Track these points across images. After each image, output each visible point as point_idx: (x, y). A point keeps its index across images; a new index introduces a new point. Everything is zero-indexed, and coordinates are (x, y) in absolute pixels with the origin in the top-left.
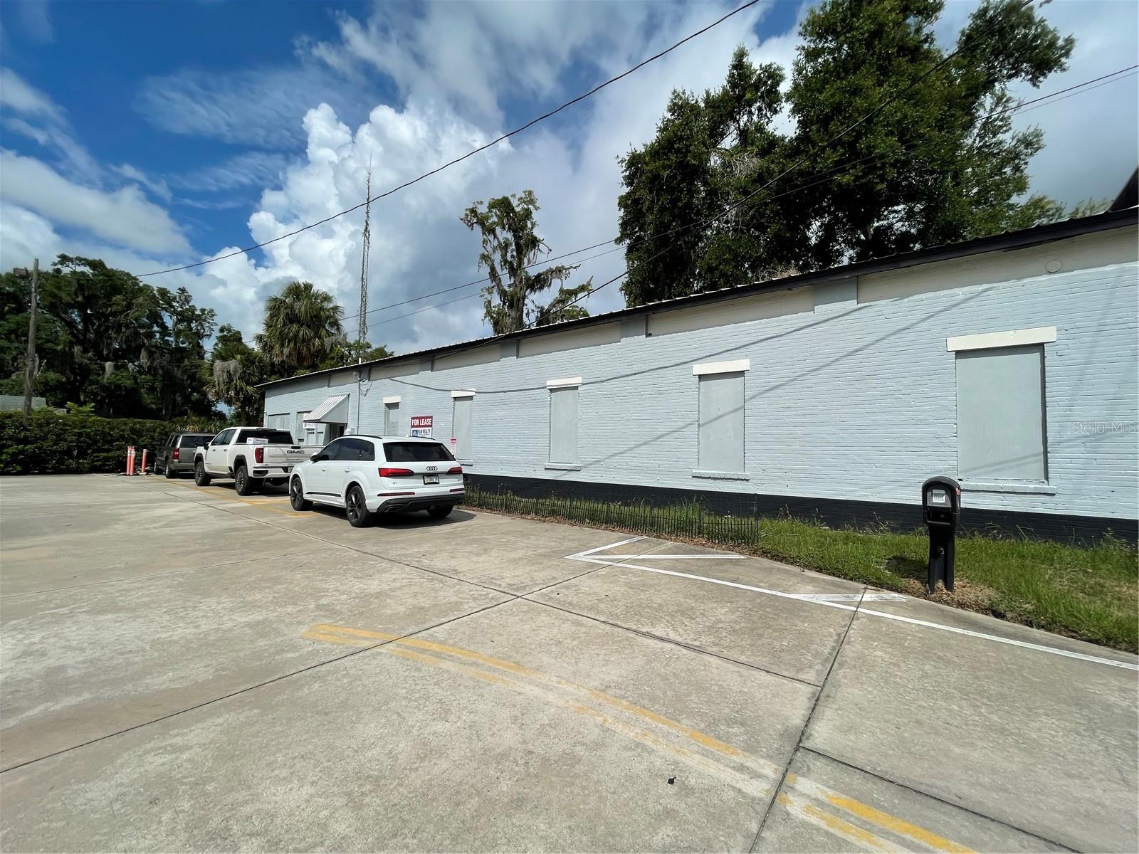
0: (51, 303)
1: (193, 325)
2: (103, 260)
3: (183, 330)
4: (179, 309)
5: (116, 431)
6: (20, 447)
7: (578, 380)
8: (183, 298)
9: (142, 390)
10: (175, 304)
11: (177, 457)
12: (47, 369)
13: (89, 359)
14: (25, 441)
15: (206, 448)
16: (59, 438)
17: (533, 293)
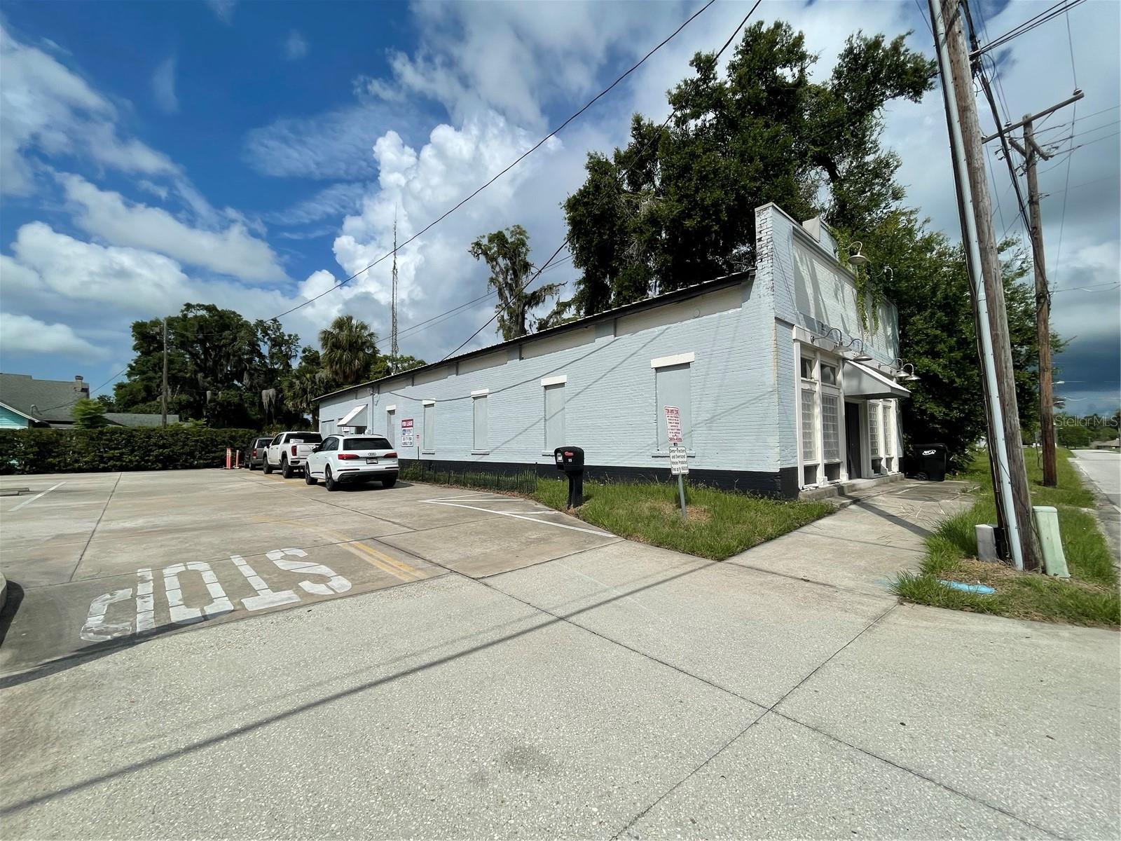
0: (182, 342)
1: (283, 348)
2: (216, 304)
3: (276, 354)
4: (273, 336)
5: (220, 438)
6: (161, 450)
7: (487, 391)
8: (275, 326)
9: (246, 405)
10: (269, 332)
11: (255, 455)
12: (180, 392)
13: (209, 383)
14: (164, 446)
15: (268, 447)
16: (185, 445)
17: (530, 309)
